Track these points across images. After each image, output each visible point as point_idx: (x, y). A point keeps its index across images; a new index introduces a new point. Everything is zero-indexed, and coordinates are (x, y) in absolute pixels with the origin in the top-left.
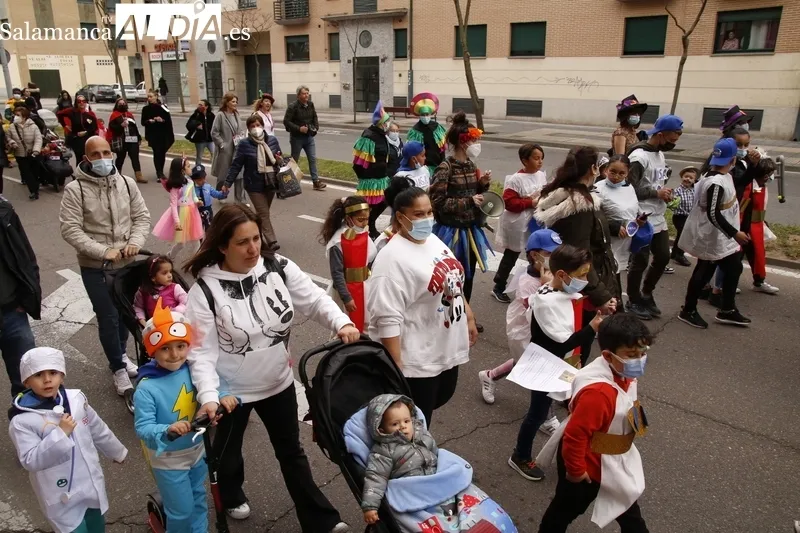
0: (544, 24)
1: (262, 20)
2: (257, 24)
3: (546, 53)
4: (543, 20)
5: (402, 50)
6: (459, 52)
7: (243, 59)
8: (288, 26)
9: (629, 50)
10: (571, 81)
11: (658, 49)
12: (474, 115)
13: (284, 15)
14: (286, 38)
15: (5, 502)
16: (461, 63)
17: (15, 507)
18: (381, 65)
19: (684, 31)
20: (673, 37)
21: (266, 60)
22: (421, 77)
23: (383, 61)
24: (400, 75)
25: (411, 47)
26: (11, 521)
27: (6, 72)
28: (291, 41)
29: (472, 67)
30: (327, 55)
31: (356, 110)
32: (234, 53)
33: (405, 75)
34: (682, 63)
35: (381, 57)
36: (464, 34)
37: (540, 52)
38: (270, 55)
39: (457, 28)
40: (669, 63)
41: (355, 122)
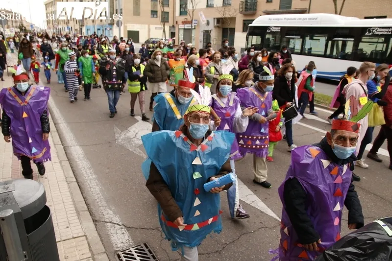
1: (233, 11)
2: (231, 13)
7: (221, 29)
8: (245, 15)
13: (244, 9)
14: (244, 20)
15: (111, 210)
17: (115, 213)
21: (233, 31)
26: (113, 219)
27: (120, 30)
28: (245, 22)
32: (218, 26)
38: (234, 29)
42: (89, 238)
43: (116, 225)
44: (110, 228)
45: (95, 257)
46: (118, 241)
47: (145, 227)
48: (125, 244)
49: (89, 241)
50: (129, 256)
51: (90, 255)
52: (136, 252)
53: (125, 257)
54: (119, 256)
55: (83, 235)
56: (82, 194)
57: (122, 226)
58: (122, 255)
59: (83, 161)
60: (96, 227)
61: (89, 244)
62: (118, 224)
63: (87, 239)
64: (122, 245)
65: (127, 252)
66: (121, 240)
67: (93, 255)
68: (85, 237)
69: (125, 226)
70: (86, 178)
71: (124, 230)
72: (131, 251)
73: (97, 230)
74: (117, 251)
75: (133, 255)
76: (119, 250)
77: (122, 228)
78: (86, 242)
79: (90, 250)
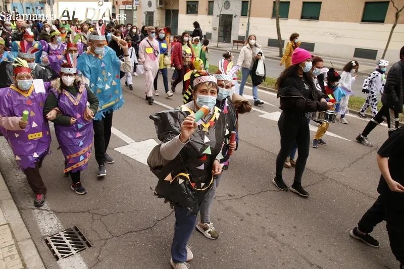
0: (321, 3)
3: (320, 19)
4: (320, 1)
5: (245, 12)
6: (274, 15)
7: (165, 11)
9: (365, 19)
10: (331, 34)
11: (381, 20)
12: (279, 48)
16: (275, 21)
18: (234, 19)
19: (397, 10)
20: (391, 13)
21: (176, 12)
22: (254, 27)
23: (235, 17)
24: (243, 25)
25: (250, 11)
28: (189, 3)
29: (280, 23)
30: (207, 12)
31: (219, 41)
32: (161, 8)
33: (245, 25)
34: (394, 27)
35: (234, 15)
36: (278, 6)
37: (316, 18)
38: (178, 10)
39: (274, 2)
40: (386, 27)
41: (217, 47)
42: (12, 226)
43: (44, 211)
44: (36, 215)
45: (18, 243)
46: (46, 227)
47: (76, 210)
48: (54, 229)
49: (13, 229)
50: (57, 240)
51: (13, 242)
52: (65, 236)
53: (53, 241)
54: (47, 242)
55: (6, 223)
56: (6, 183)
57: (50, 212)
58: (50, 240)
59: (8, 150)
60: (21, 215)
61: (12, 232)
62: (46, 210)
63: (10, 227)
64: (50, 230)
65: (56, 236)
66: (49, 226)
67: (16, 242)
68: (7, 225)
69: (54, 211)
70: (12, 166)
71: (52, 216)
72: (60, 235)
73: (22, 217)
74: (45, 236)
75: (62, 239)
76: (47, 236)
77: (50, 214)
78: (8, 230)
79: (14, 237)
